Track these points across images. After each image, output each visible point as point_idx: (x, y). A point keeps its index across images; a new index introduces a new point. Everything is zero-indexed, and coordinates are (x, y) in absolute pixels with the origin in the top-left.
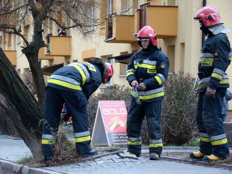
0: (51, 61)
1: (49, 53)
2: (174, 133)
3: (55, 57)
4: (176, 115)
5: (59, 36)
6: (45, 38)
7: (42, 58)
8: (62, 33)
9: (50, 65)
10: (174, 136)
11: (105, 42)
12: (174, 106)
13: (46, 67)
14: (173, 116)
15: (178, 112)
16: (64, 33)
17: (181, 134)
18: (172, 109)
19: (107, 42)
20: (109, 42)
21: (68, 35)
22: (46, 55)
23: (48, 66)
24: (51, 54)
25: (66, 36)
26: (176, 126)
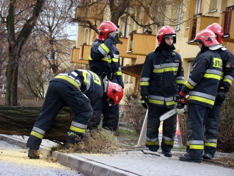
0: (134, 60)
1: (131, 51)
2: (223, 139)
3: (138, 56)
4: (226, 122)
5: (144, 34)
6: (129, 35)
7: (125, 56)
8: (147, 31)
9: (132, 64)
10: (222, 143)
11: (187, 44)
12: (226, 112)
13: (128, 66)
14: (223, 122)
15: (229, 119)
16: (149, 31)
17: (229, 141)
18: (223, 115)
19: (189, 44)
20: (191, 44)
21: (153, 33)
22: (128, 53)
23: (131, 65)
24: (133, 53)
25: (151, 35)
26: (225, 132)
